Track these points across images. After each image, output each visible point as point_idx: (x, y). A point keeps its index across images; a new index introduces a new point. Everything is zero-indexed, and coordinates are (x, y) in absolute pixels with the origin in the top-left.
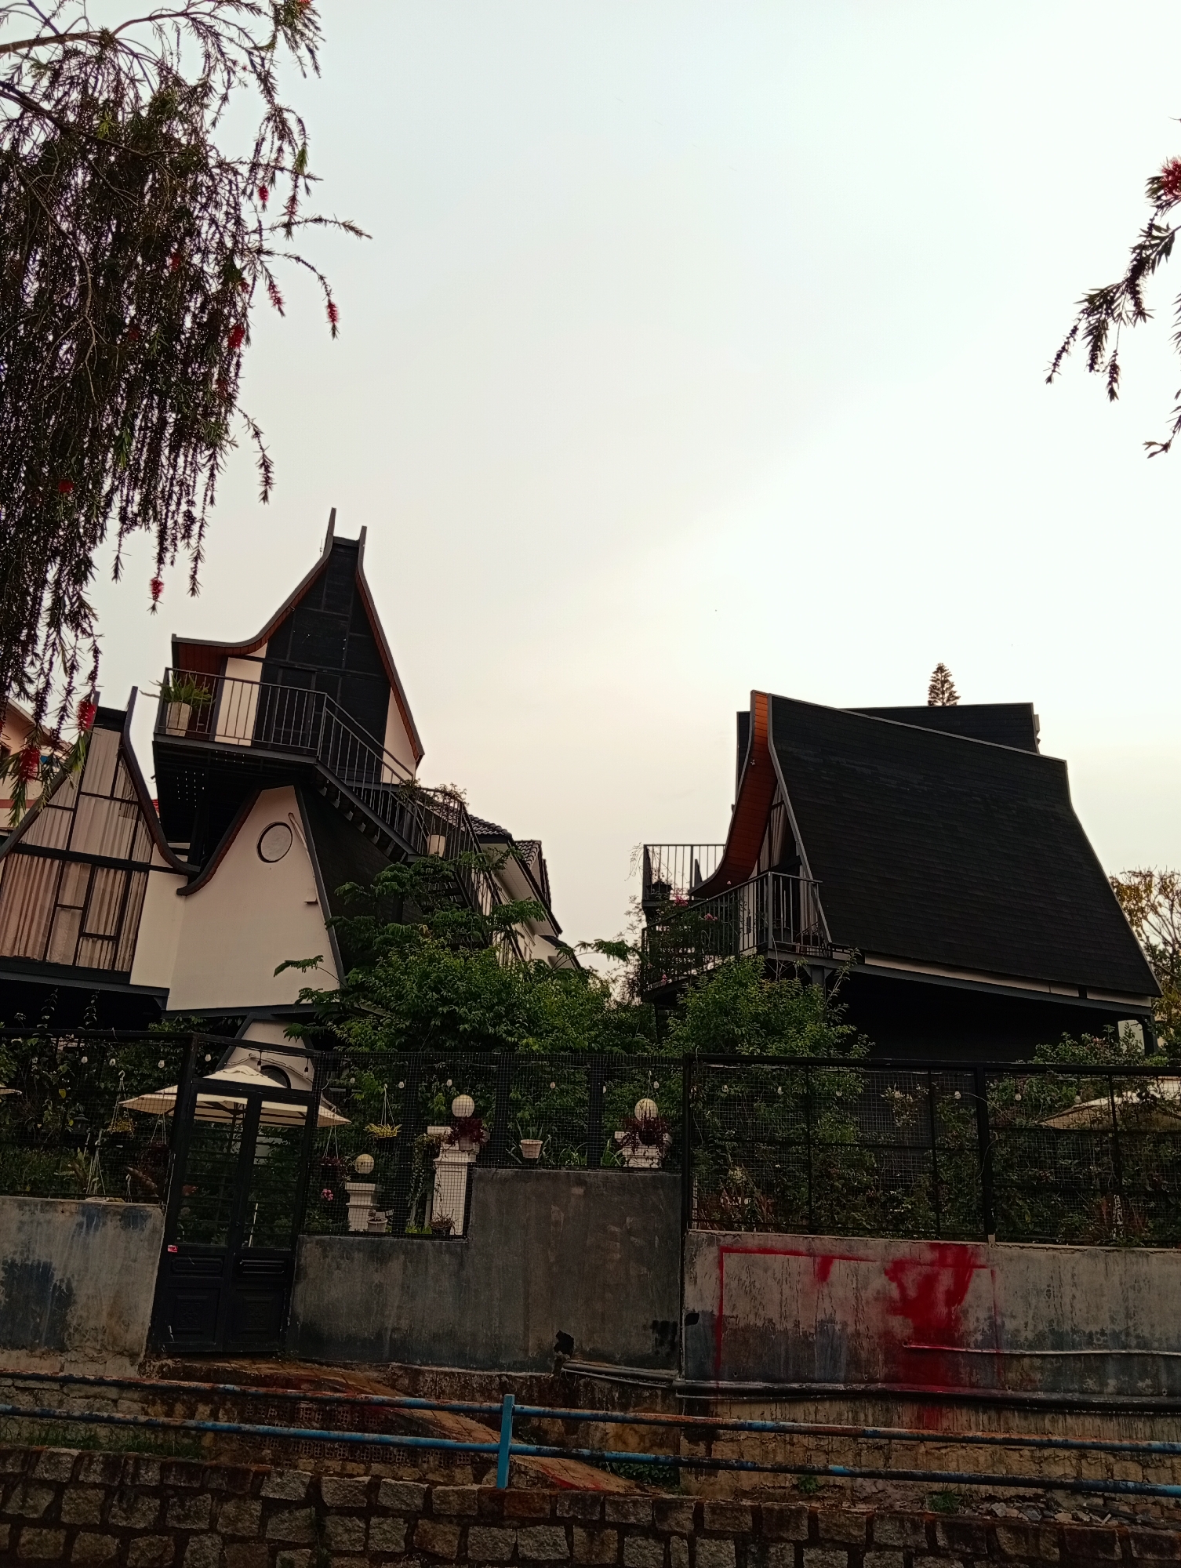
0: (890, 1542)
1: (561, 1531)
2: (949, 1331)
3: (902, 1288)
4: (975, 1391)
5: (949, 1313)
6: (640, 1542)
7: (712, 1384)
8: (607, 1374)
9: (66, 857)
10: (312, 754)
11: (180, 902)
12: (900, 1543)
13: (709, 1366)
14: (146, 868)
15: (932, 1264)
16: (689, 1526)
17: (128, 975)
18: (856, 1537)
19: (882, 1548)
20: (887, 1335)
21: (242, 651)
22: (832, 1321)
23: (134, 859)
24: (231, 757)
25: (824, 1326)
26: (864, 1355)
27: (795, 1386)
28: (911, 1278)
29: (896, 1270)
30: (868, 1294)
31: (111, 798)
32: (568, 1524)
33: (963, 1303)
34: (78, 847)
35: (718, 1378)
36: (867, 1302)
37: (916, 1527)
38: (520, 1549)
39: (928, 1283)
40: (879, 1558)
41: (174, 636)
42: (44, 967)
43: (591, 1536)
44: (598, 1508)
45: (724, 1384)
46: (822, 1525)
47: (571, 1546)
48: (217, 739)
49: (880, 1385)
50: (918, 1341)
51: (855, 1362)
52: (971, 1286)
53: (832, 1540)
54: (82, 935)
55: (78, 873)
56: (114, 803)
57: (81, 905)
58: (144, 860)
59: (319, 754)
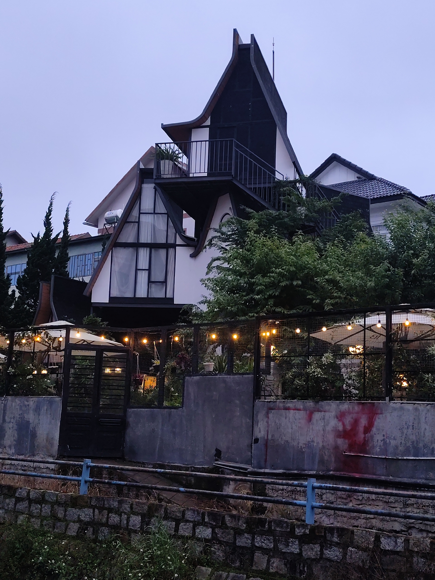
0: (189, 519)
1: (91, 510)
2: (363, 447)
3: (344, 424)
4: (374, 477)
5: (365, 438)
6: (113, 515)
7: (262, 471)
9: (137, 246)
10: (230, 174)
11: (192, 260)
12: (192, 520)
13: (263, 463)
14: (174, 246)
15: (357, 413)
16: (128, 509)
17: (172, 299)
18: (178, 516)
19: (187, 521)
20: (336, 448)
21: (197, 124)
22: (313, 441)
23: (169, 242)
24: (199, 182)
25: (309, 445)
26: (326, 458)
27: (296, 472)
28: (348, 420)
29: (341, 416)
30: (329, 428)
31: (154, 213)
32: (94, 507)
33: (371, 432)
34: (143, 240)
35: (265, 468)
36: (328, 432)
37: (198, 513)
39: (356, 422)
40: (185, 525)
41: (162, 124)
42: (135, 300)
43: (100, 512)
45: (267, 471)
47: (94, 516)
49: (331, 473)
50: (350, 451)
51: (322, 461)
52: (376, 423)
53: (171, 517)
54: (150, 282)
55: (144, 254)
56: (156, 215)
57: (147, 268)
58: (172, 242)
59: (233, 173)
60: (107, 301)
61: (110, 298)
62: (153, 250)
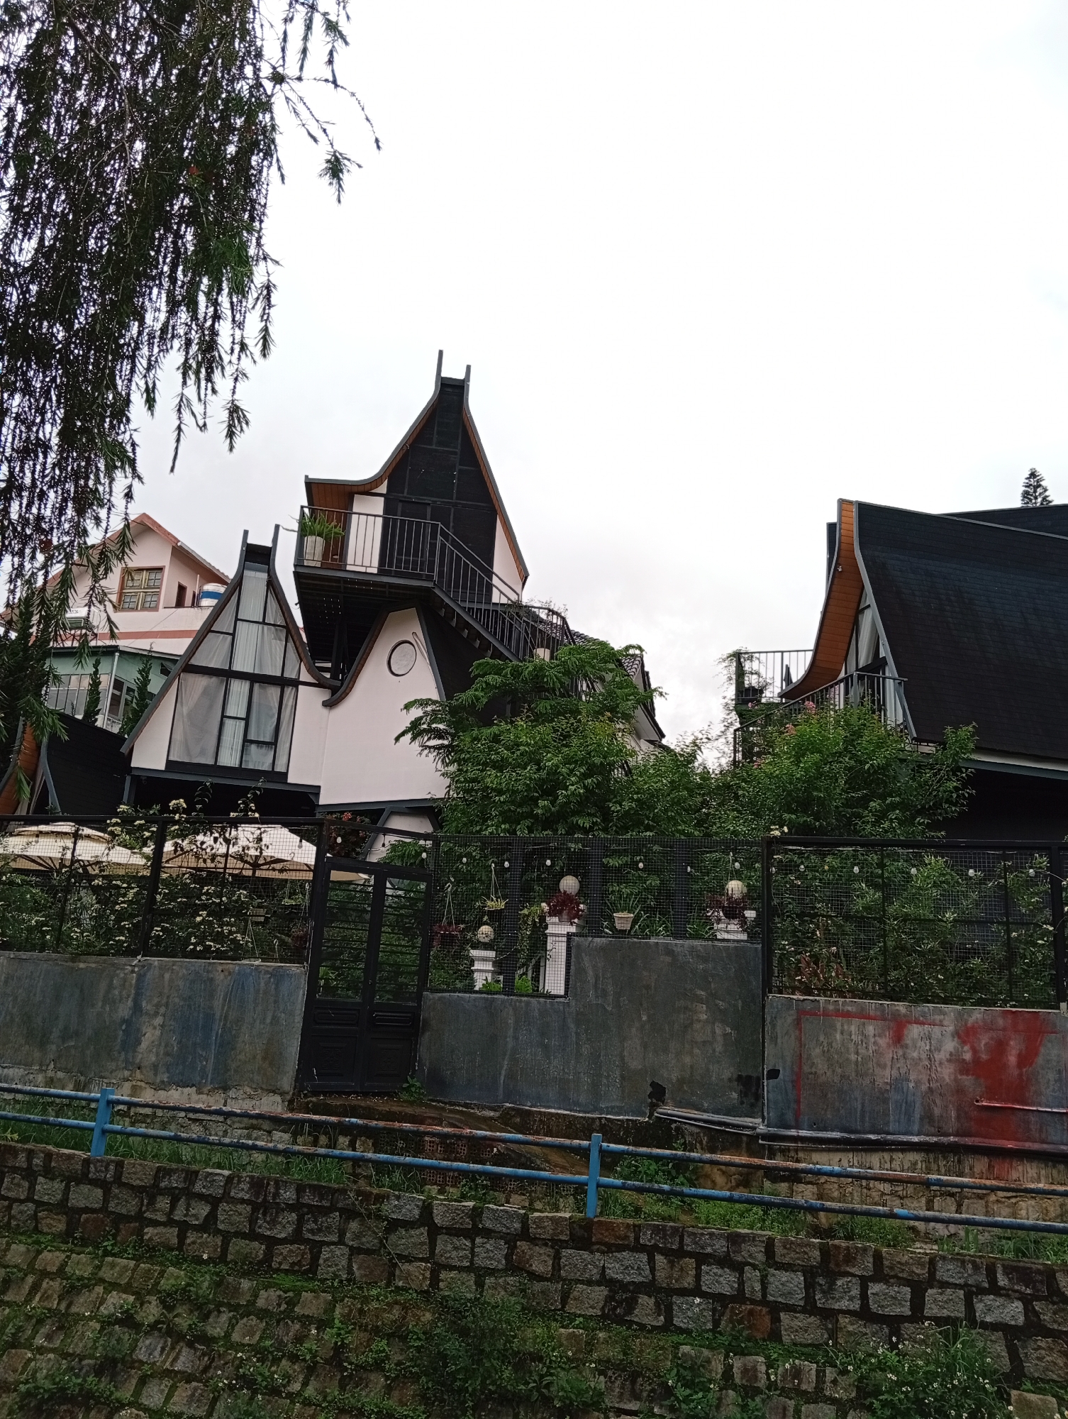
0: (951, 1280)
1: (644, 1257)
2: (1021, 1090)
3: (975, 1051)
4: (1045, 1146)
5: (1021, 1075)
6: (715, 1270)
7: (793, 1132)
8: (696, 1120)
9: (228, 675)
10: (430, 578)
11: (325, 711)
12: (962, 1281)
13: (790, 1116)
14: (295, 683)
15: (1004, 1029)
16: (761, 1257)
17: (285, 775)
18: (918, 1275)
19: (944, 1285)
20: (959, 1091)
21: (366, 488)
22: (908, 1080)
23: (286, 675)
24: (360, 584)
25: (898, 1083)
26: (937, 1111)
27: (872, 1137)
28: (984, 1040)
29: (965, 1034)
30: (941, 1056)
31: (264, 623)
32: (651, 1251)
33: (1034, 1065)
34: (237, 667)
35: (798, 1127)
36: (941, 1064)
37: (976, 1267)
38: (608, 1271)
39: (999, 1047)
40: (941, 1294)
41: (306, 477)
42: (216, 769)
43: (672, 1264)
44: (677, 1239)
45: (803, 1133)
46: (886, 1263)
47: (653, 1270)
48: (349, 568)
49: (952, 1139)
50: (990, 1099)
51: (928, 1117)
52: (1042, 1050)
53: (895, 1276)
54: (246, 741)
55: (239, 689)
56: (266, 627)
57: (244, 715)
58: (294, 676)
59: (436, 578)
60: (162, 767)
61: (169, 763)
62: (256, 686)
